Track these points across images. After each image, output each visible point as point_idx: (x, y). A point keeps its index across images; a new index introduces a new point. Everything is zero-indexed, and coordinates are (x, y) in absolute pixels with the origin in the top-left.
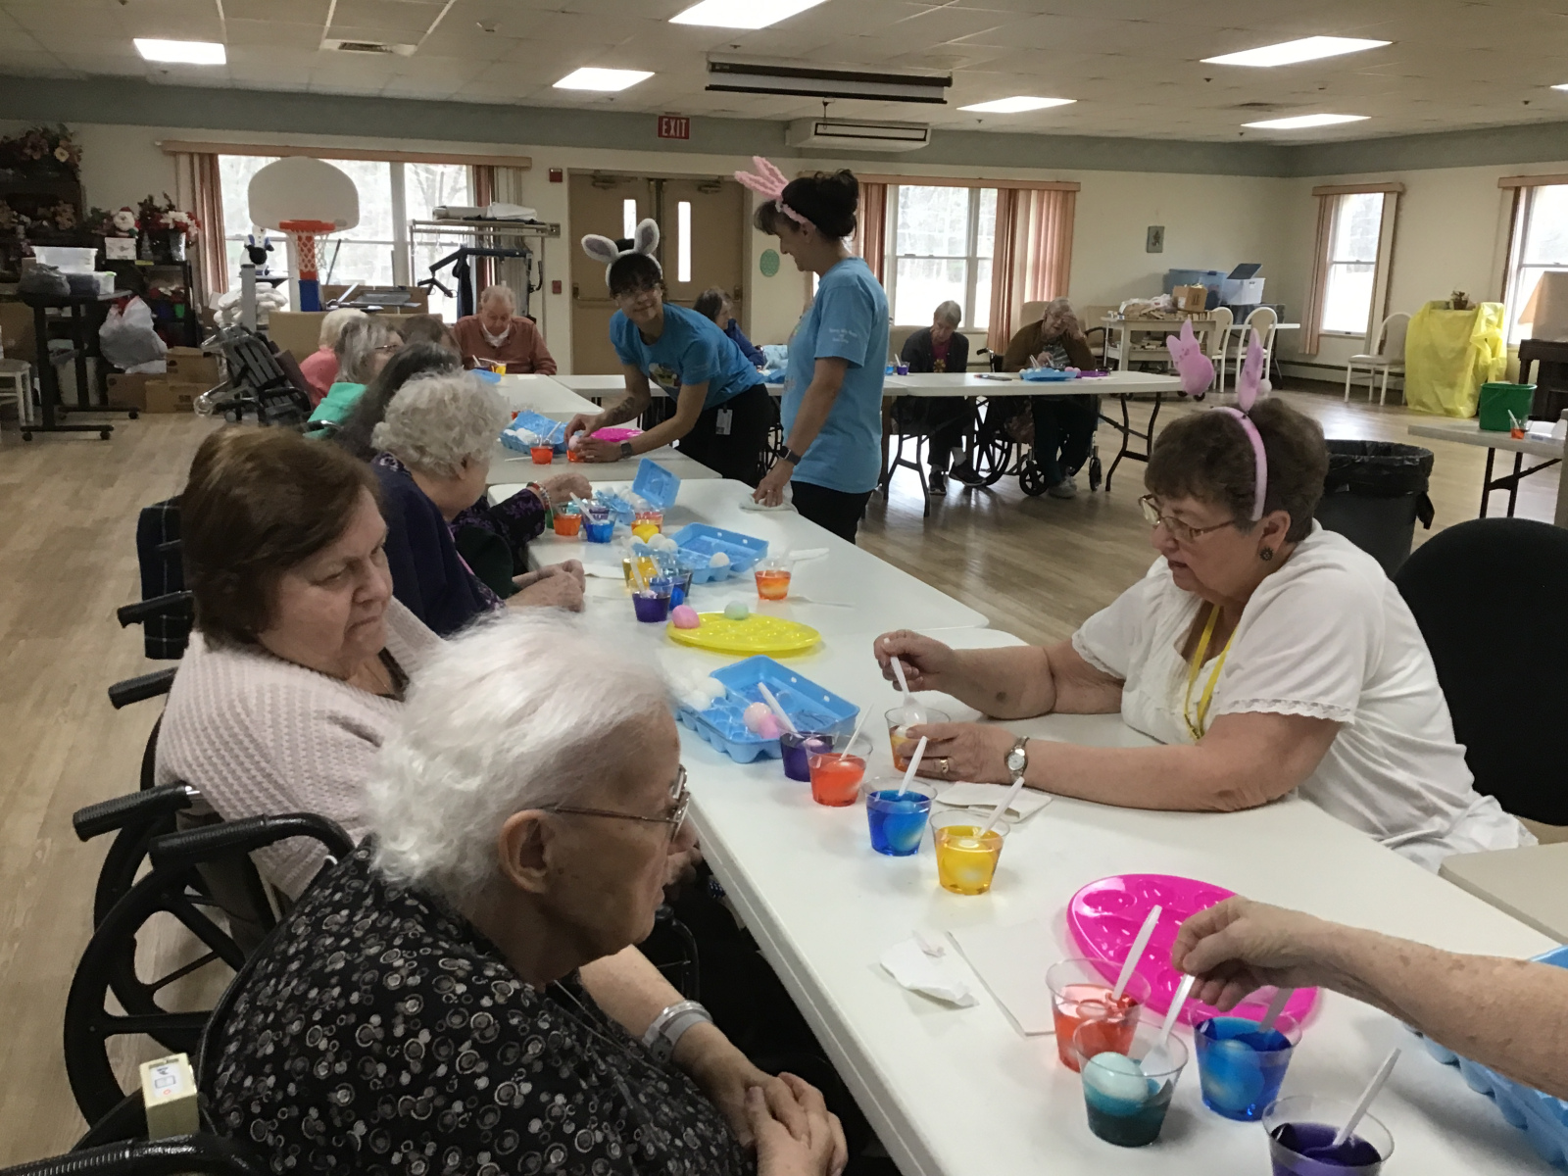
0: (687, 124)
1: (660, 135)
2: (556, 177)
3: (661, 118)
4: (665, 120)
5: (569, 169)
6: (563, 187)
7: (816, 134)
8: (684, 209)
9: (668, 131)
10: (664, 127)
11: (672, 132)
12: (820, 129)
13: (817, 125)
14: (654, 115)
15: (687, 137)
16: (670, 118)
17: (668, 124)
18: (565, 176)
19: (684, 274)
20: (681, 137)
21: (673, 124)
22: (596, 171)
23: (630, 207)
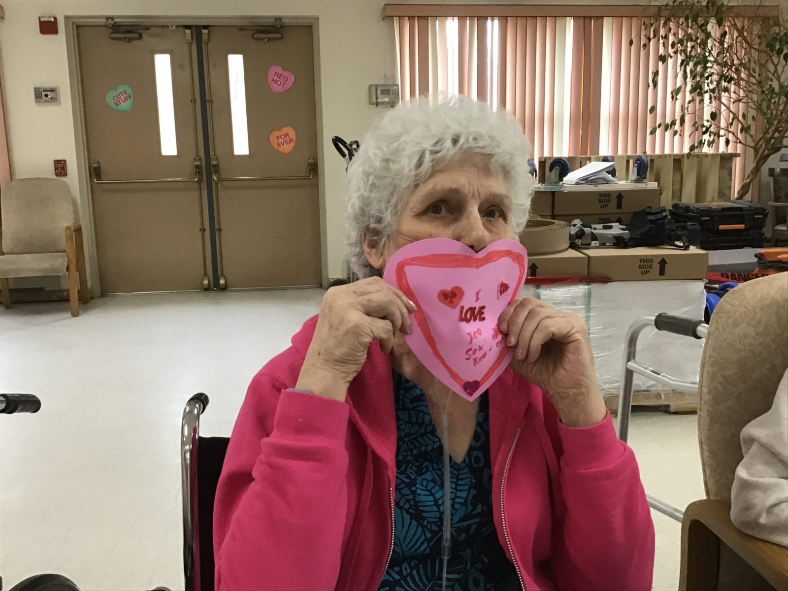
2: (48, 27)
5: (67, 18)
6: (59, 43)
8: (236, 63)
18: (62, 29)
19: (241, 146)
22: (108, 18)
23: (163, 64)
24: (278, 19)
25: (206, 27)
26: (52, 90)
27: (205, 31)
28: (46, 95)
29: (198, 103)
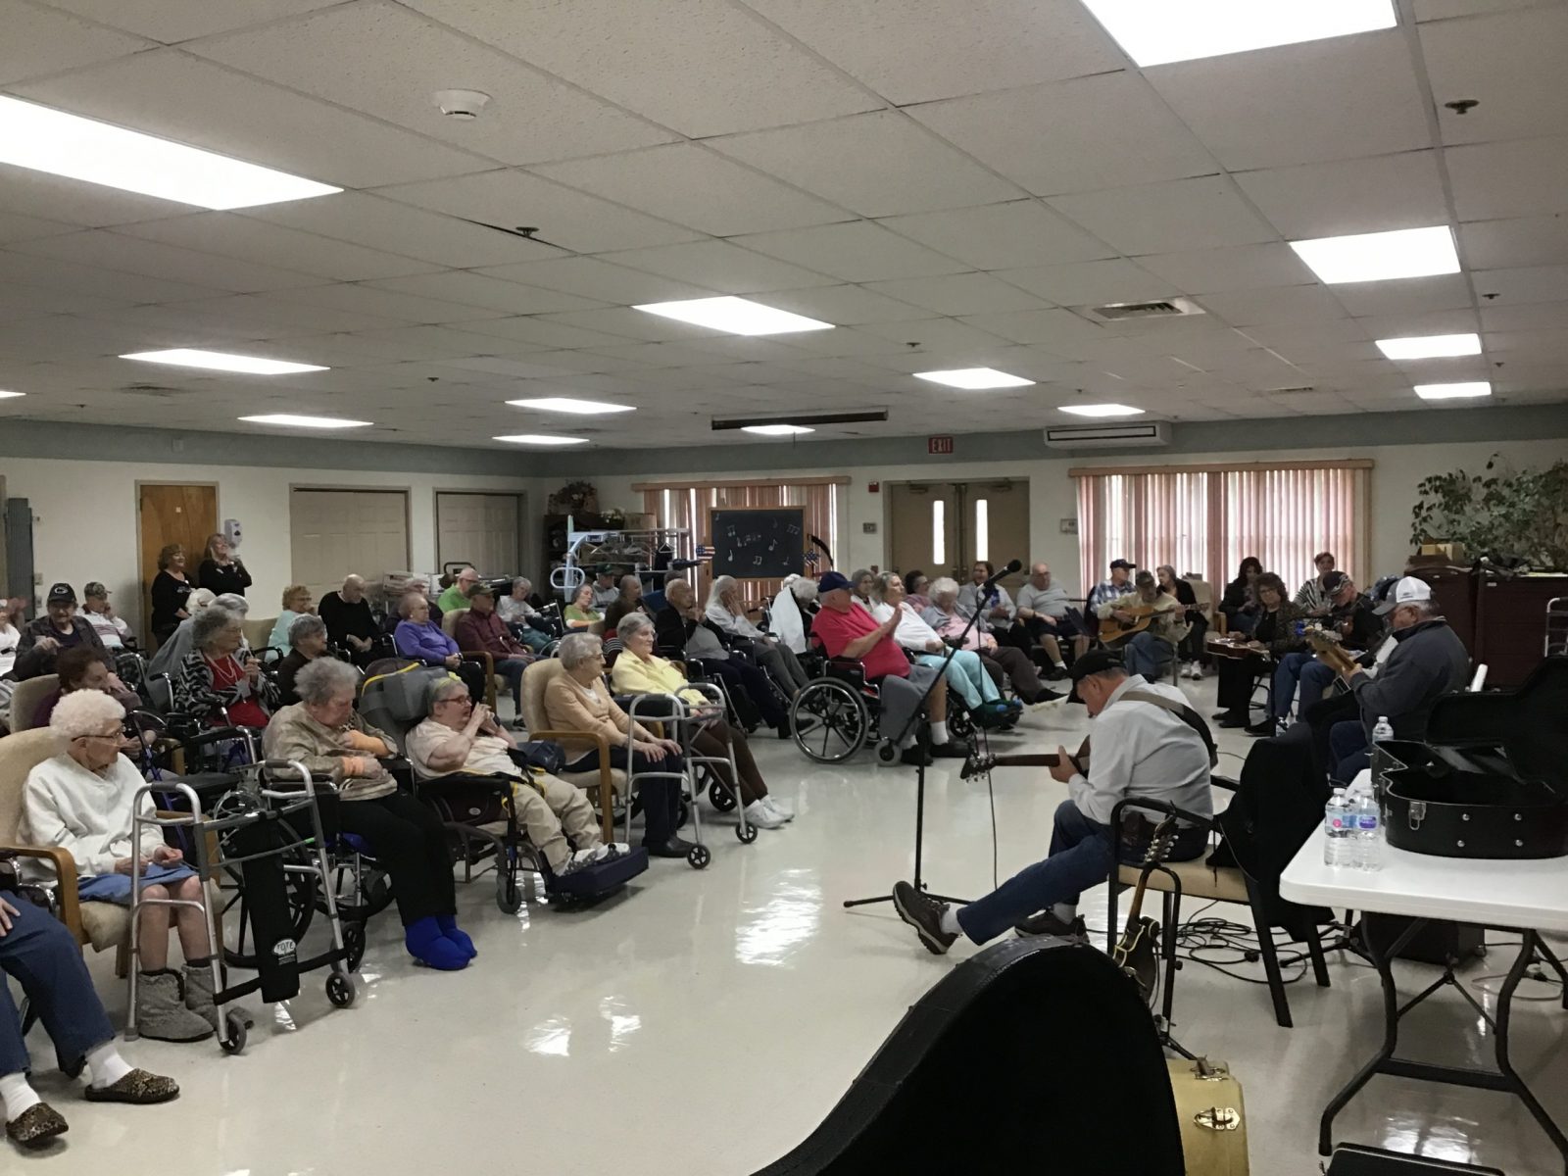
0: (951, 442)
1: (931, 452)
2: (873, 489)
3: (931, 440)
4: (934, 441)
5: (885, 482)
6: (878, 499)
7: (1050, 440)
8: (982, 506)
9: (936, 448)
10: (934, 445)
11: (940, 449)
12: (1053, 436)
13: (1048, 432)
14: (924, 437)
15: (951, 452)
16: (938, 438)
17: (936, 443)
18: (881, 489)
20: (947, 452)
21: (940, 443)
22: (908, 481)
23: (939, 507)
24: (1006, 478)
25: (964, 484)
26: (873, 525)
27: (963, 487)
28: (869, 528)
29: (958, 531)
